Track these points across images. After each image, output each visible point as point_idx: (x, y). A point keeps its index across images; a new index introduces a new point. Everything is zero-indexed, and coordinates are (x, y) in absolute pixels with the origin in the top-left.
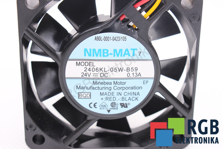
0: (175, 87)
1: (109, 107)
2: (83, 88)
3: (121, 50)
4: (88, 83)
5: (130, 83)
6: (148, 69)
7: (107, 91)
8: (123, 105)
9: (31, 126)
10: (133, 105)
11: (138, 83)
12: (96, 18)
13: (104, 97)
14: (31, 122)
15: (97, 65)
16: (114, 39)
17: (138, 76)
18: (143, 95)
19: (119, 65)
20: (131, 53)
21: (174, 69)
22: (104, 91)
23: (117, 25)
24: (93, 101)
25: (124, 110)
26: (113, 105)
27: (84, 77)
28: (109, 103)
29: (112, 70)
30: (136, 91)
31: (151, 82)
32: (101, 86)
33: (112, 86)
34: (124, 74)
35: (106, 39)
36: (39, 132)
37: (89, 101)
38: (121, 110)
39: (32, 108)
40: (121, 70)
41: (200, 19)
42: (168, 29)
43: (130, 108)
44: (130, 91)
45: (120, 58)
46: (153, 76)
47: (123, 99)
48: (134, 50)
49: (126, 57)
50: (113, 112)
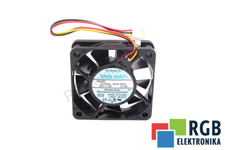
0: (144, 92)
1: (113, 100)
2: (100, 92)
3: (118, 76)
4: (103, 90)
5: (122, 90)
6: (131, 84)
7: (111, 93)
8: (119, 100)
9: (75, 108)
10: (123, 99)
11: (126, 90)
12: (108, 58)
13: (110, 96)
14: (76, 106)
15: (107, 82)
16: (115, 71)
17: (126, 87)
18: (128, 95)
19: (117, 82)
20: (123, 77)
21: (144, 84)
22: (110, 93)
23: (116, 64)
24: (105, 97)
25: (119, 102)
26: (114, 100)
27: (101, 87)
28: (112, 99)
29: (113, 84)
30: (125, 94)
31: (132, 90)
32: (108, 91)
33: (114, 91)
34: (119, 86)
35: (111, 71)
36: (79, 111)
37: (103, 98)
38: (118, 102)
39: (77, 100)
40: (118, 84)
41: (154, 63)
42: (143, 65)
43: (122, 101)
44: (122, 93)
45: (117, 79)
46: (133, 87)
47: (119, 97)
48: (124, 76)
49: (120, 79)
50: (114, 103)
